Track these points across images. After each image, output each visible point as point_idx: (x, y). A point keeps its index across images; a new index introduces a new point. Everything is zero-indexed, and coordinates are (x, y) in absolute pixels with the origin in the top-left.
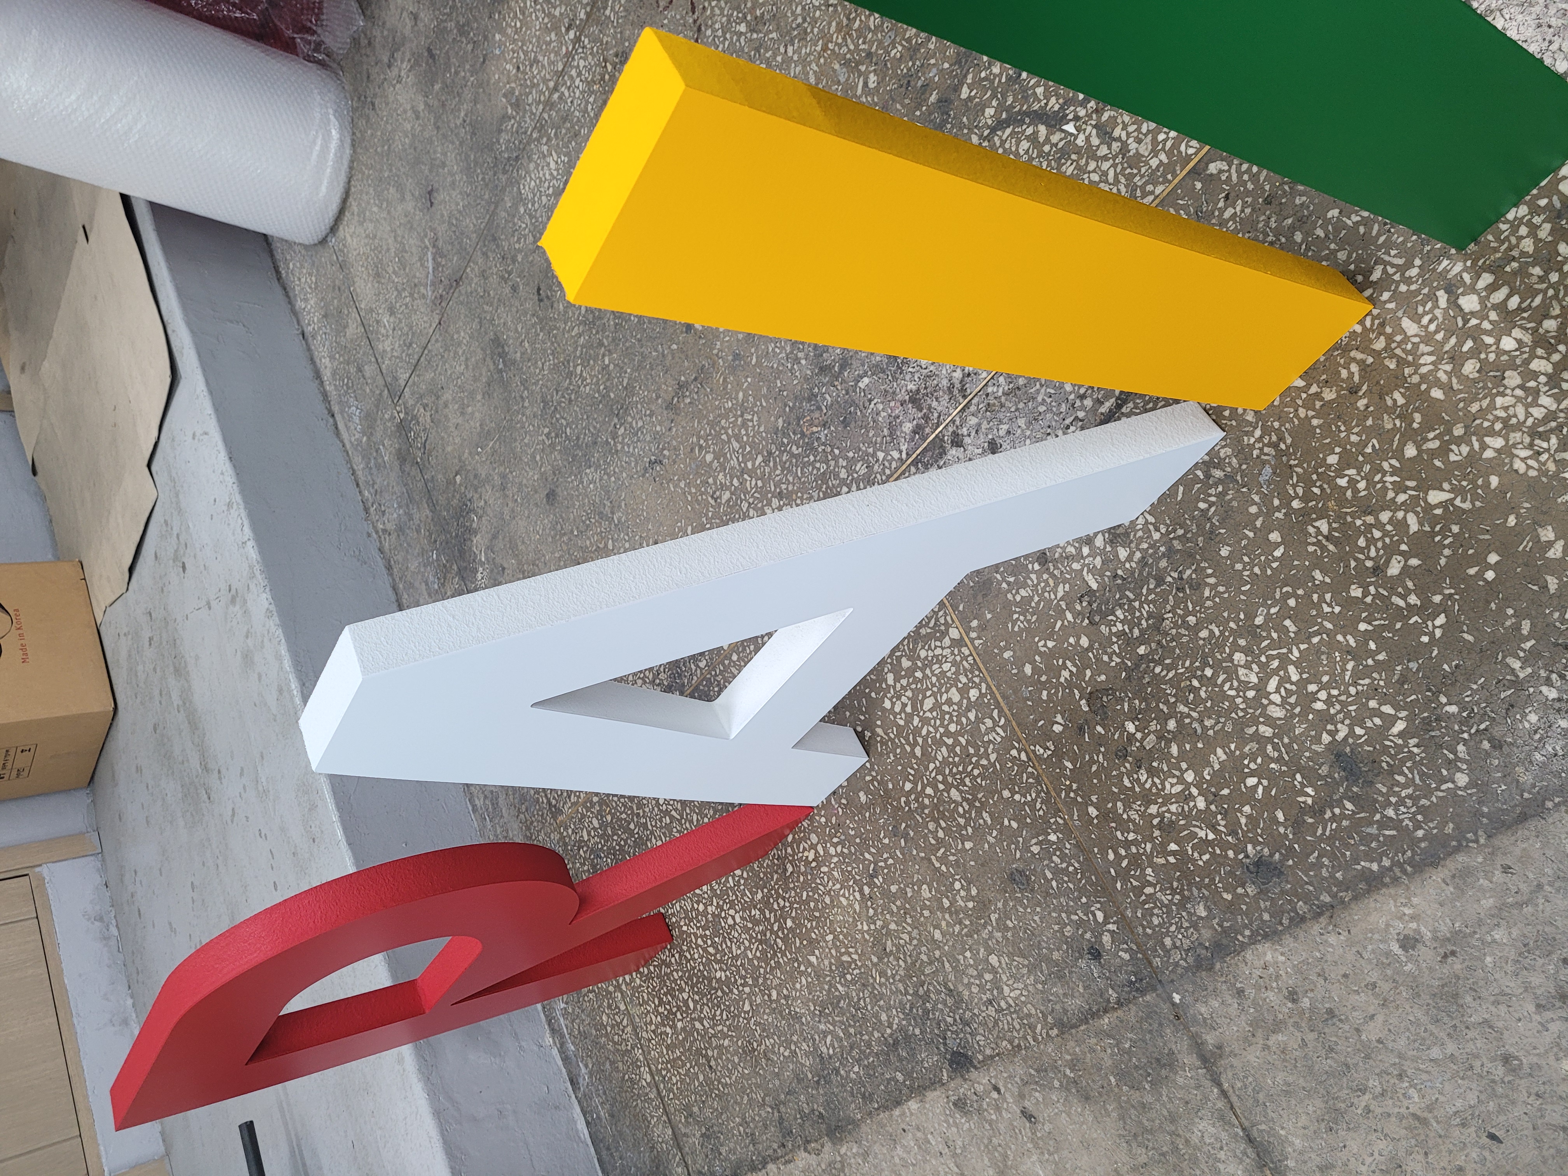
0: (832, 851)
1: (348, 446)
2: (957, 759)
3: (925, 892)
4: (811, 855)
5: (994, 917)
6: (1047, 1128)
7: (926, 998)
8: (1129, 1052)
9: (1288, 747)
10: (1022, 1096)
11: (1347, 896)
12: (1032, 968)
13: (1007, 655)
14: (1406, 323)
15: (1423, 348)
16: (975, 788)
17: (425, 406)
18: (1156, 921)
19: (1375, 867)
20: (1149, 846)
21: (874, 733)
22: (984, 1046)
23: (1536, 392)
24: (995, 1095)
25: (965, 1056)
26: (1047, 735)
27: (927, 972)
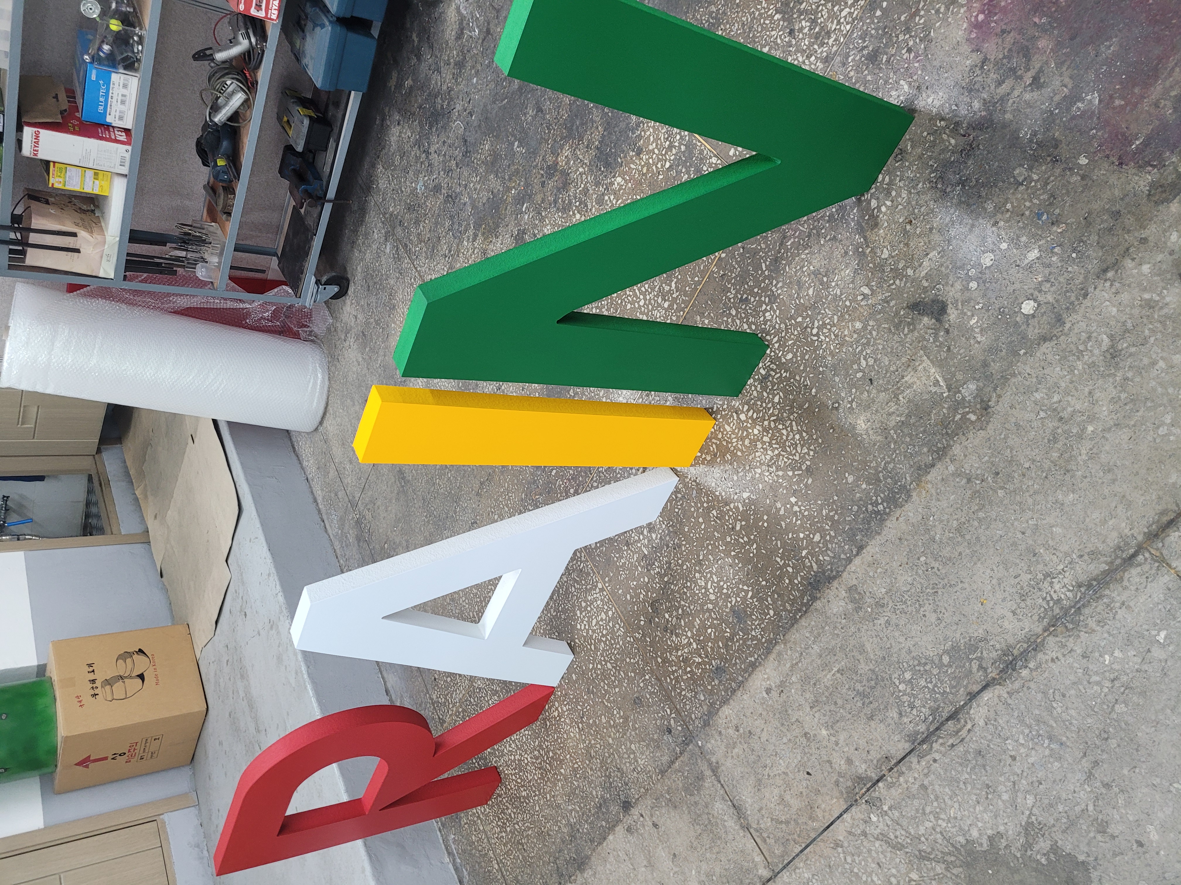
0: (565, 709)
1: (332, 537)
2: (608, 648)
3: (603, 720)
4: (556, 714)
5: (631, 724)
6: (663, 829)
7: (609, 777)
8: (687, 777)
9: (718, 612)
10: (652, 816)
11: (746, 675)
12: (648, 746)
13: (620, 591)
14: (726, 427)
15: (733, 436)
16: (616, 660)
17: (368, 510)
18: (688, 707)
19: (753, 659)
20: (680, 671)
21: (575, 643)
22: (635, 794)
23: (766, 450)
24: (642, 819)
25: (628, 802)
26: (639, 627)
27: (608, 762)
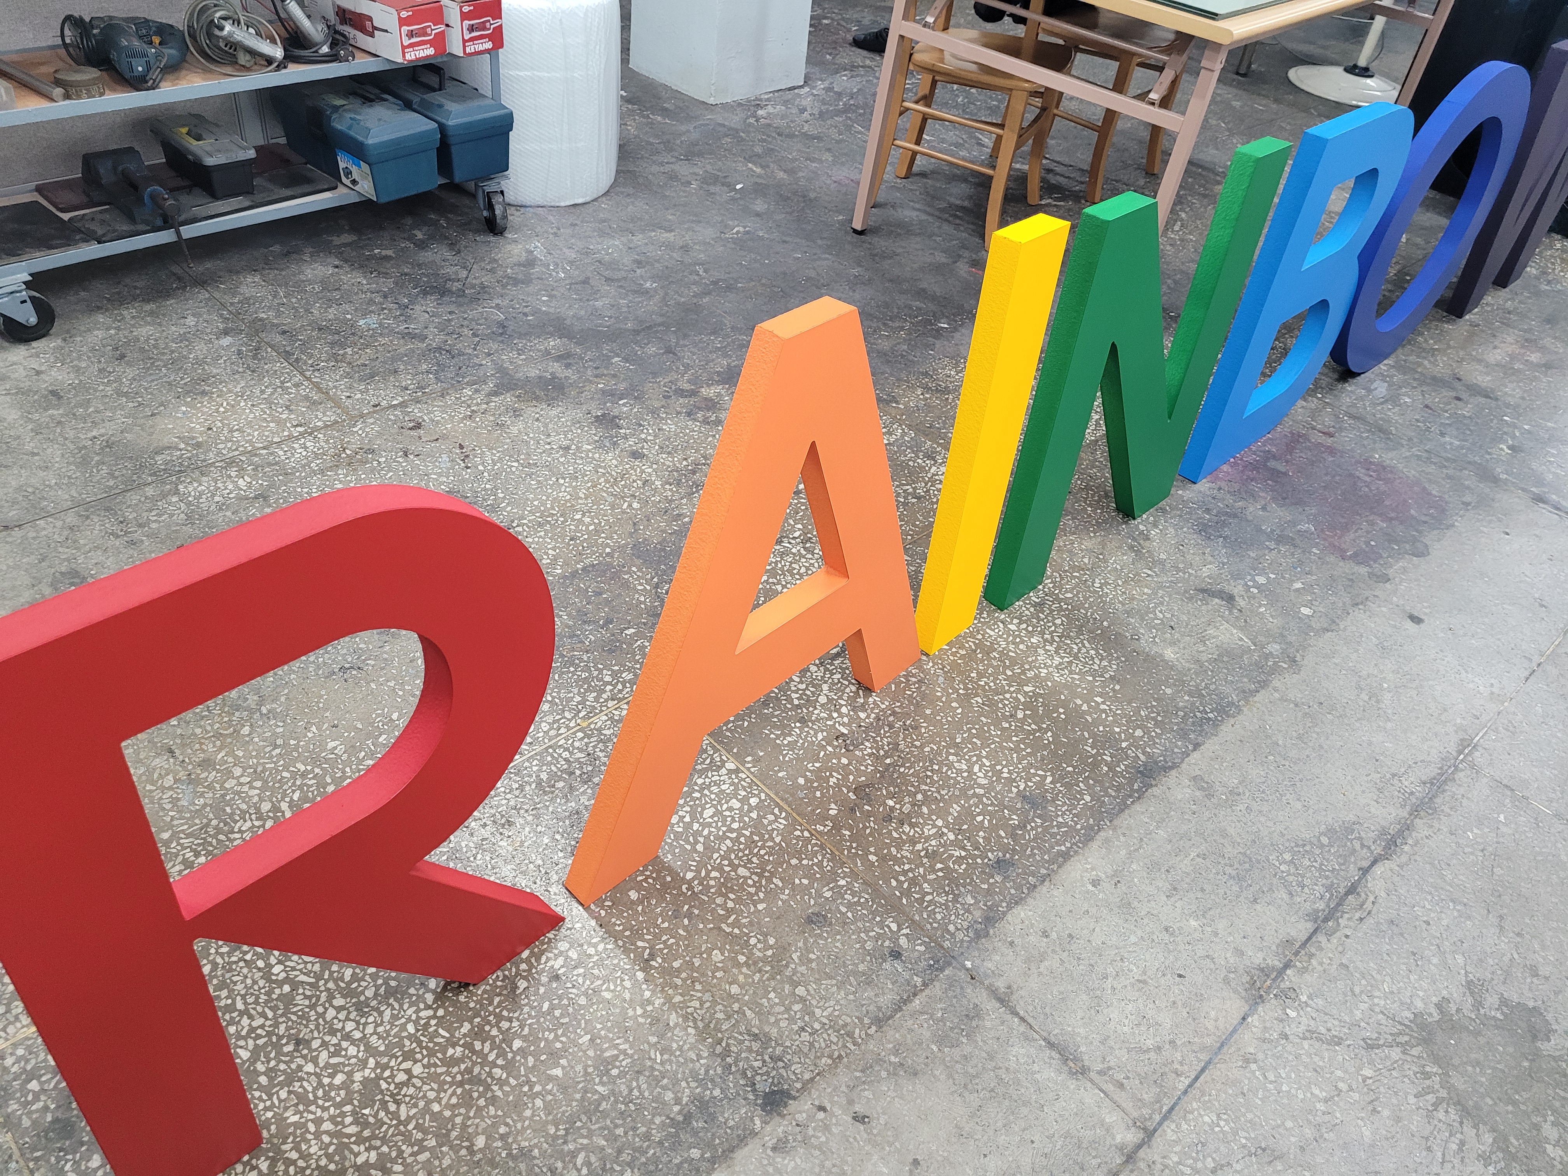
2: (742, 846)
3: (717, 955)
5: (795, 956)
6: (882, 1122)
8: (942, 1019)
10: (851, 1102)
12: (841, 984)
13: (781, 774)
16: (763, 864)
18: (939, 917)
19: (1063, 848)
20: (921, 870)
22: (802, 1073)
24: (821, 1115)
25: (782, 1092)
26: (824, 817)
27: (724, 1027)
